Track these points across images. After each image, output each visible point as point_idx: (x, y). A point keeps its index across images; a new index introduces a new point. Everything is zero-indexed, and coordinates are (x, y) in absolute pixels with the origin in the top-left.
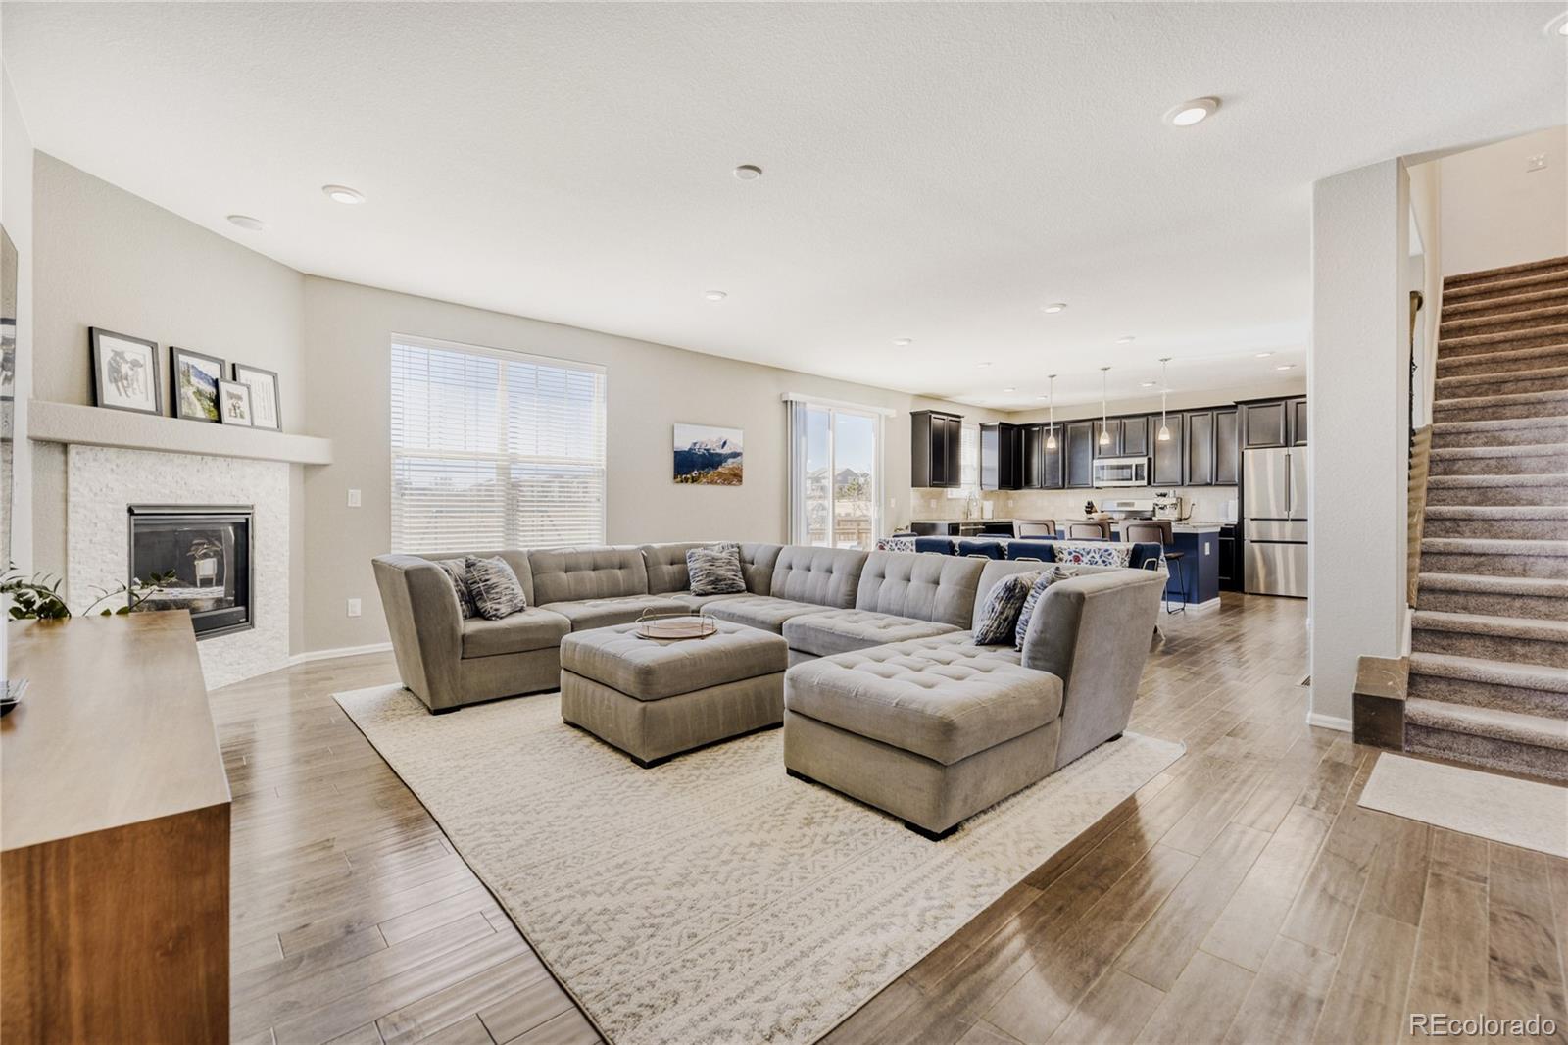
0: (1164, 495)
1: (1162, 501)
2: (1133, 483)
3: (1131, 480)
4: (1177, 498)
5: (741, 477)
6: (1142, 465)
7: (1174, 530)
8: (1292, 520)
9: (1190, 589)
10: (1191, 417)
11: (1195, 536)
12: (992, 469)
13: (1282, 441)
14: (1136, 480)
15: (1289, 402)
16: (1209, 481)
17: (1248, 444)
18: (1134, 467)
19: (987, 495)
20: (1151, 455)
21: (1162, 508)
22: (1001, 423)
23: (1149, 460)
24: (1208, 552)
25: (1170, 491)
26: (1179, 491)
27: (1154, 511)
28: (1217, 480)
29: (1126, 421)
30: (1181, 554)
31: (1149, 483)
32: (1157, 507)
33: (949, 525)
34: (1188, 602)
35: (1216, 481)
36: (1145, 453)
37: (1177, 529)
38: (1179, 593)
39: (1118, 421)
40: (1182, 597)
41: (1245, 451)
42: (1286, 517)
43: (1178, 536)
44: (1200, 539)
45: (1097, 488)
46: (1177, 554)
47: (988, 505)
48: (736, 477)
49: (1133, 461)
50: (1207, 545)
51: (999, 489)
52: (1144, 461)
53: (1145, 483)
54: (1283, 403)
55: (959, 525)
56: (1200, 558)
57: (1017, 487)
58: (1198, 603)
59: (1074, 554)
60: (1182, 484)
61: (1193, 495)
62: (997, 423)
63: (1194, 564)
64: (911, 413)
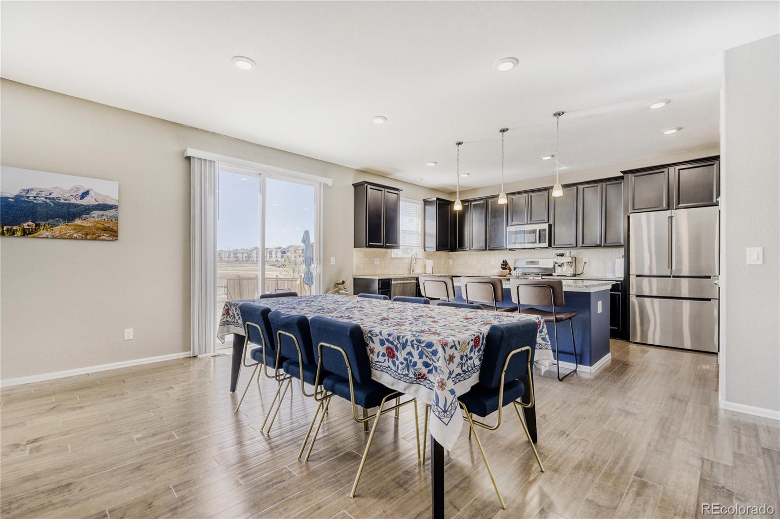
0: (562, 255)
1: (560, 260)
2: (537, 245)
3: (535, 242)
4: (572, 258)
5: (116, 232)
6: (545, 230)
7: (565, 289)
8: (674, 277)
9: (582, 351)
10: (583, 188)
11: (588, 295)
12: (431, 235)
13: (664, 206)
14: (540, 242)
15: (672, 169)
16: (598, 243)
17: (634, 209)
18: (538, 233)
19: (429, 256)
20: (551, 222)
21: (559, 266)
22: (438, 199)
23: (550, 226)
24: (600, 311)
25: (567, 252)
26: (574, 252)
27: (554, 268)
28: (605, 242)
29: (532, 194)
30: (574, 314)
31: (550, 245)
32: (556, 265)
33: (379, 280)
34: (580, 364)
35: (605, 244)
36: (547, 221)
37: (569, 286)
38: (571, 354)
39: (526, 195)
40: (574, 357)
41: (631, 215)
42: (669, 274)
43: (569, 295)
44: (593, 299)
45: (510, 250)
46: (569, 316)
47: (430, 263)
48: (111, 232)
49: (538, 227)
50: (600, 303)
51: (437, 250)
52: (545, 226)
53: (546, 245)
54: (666, 170)
55: (391, 279)
56: (592, 315)
57: (453, 249)
58: (591, 365)
59: (387, 344)
60: (577, 247)
61: (586, 255)
62: (435, 199)
63: (586, 326)
64: (353, 185)
